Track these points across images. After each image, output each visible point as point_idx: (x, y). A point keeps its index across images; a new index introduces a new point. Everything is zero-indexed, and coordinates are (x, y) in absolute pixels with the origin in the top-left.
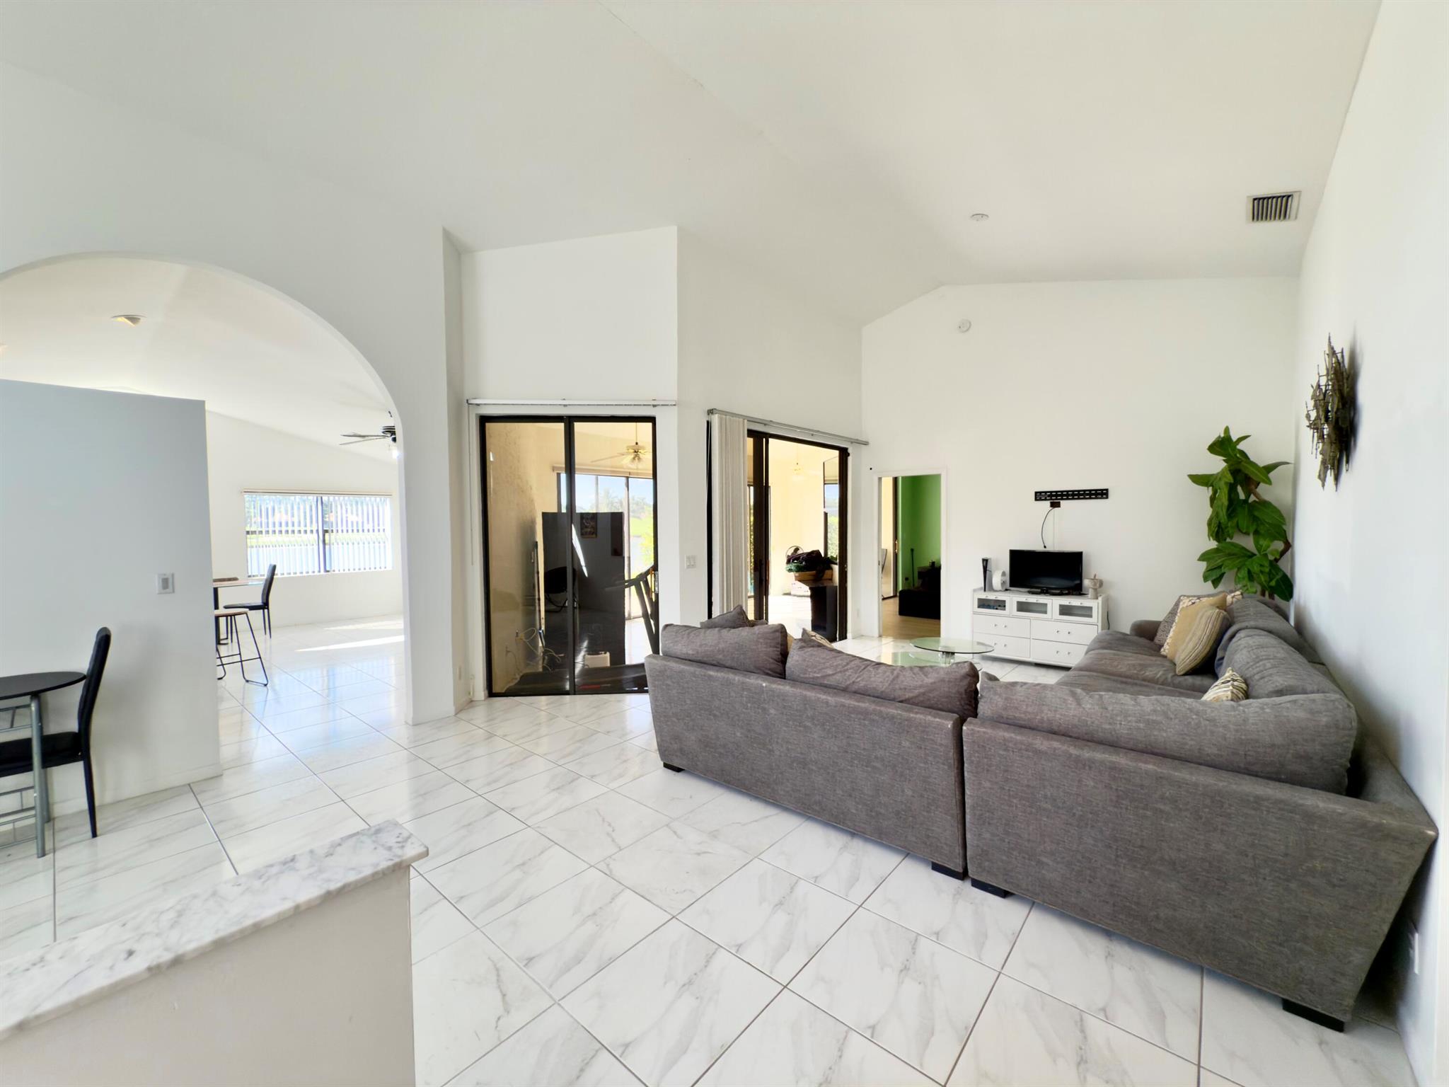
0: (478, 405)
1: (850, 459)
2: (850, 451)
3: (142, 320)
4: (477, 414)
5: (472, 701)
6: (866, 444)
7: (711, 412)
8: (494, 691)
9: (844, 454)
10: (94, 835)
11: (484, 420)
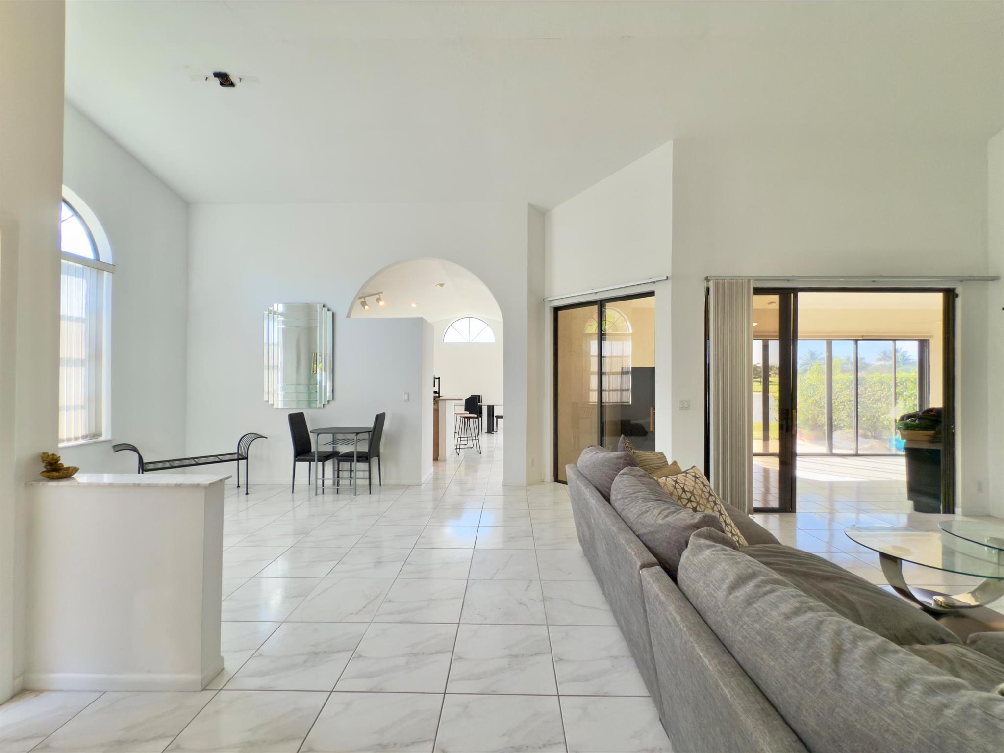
0: (551, 301)
1: (959, 302)
2: (957, 291)
3: (445, 285)
4: (551, 307)
5: (544, 481)
6: (995, 279)
7: (707, 279)
8: (559, 479)
9: (950, 296)
10: (370, 494)
11: (557, 310)
